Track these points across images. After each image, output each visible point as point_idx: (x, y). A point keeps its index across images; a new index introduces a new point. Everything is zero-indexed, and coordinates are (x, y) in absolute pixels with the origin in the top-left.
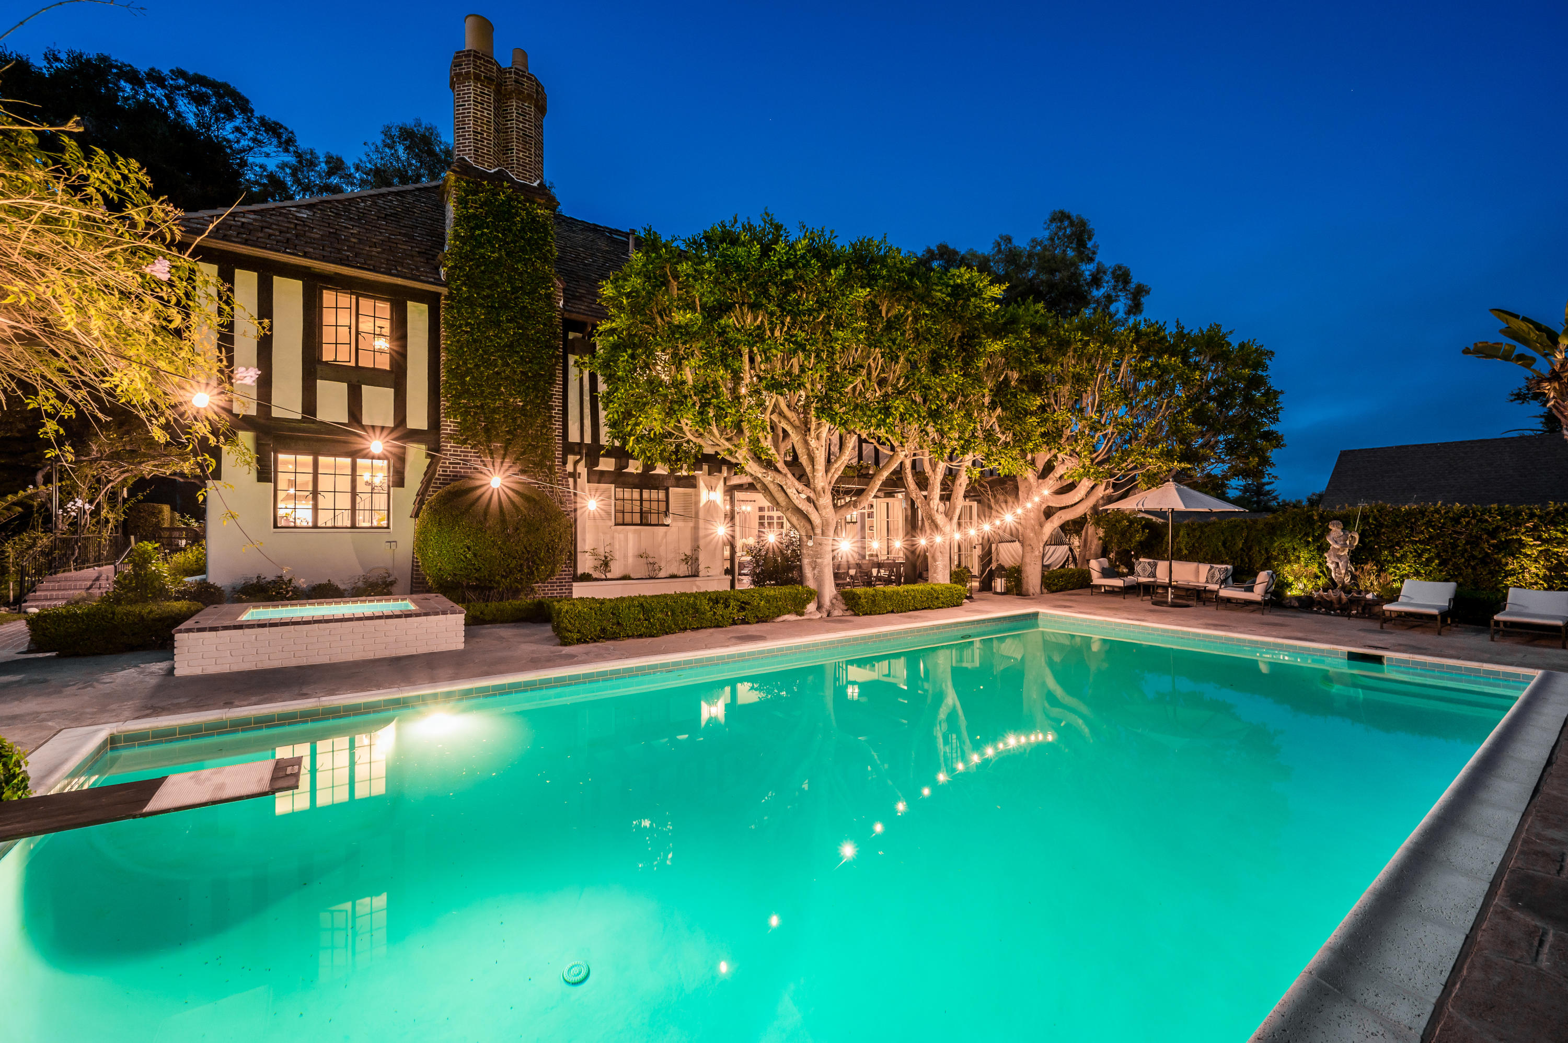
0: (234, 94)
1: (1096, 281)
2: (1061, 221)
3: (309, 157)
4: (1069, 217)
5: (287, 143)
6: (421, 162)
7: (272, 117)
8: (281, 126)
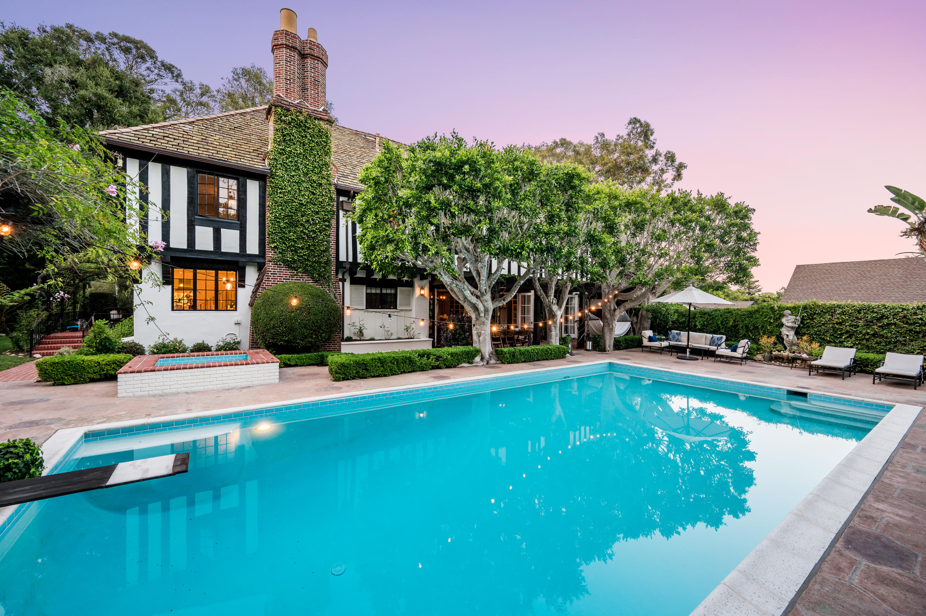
0: (145, 47)
1: (655, 160)
2: (635, 123)
3: (190, 85)
4: (639, 121)
5: (177, 77)
6: (255, 89)
7: (169, 61)
8: (173, 67)
